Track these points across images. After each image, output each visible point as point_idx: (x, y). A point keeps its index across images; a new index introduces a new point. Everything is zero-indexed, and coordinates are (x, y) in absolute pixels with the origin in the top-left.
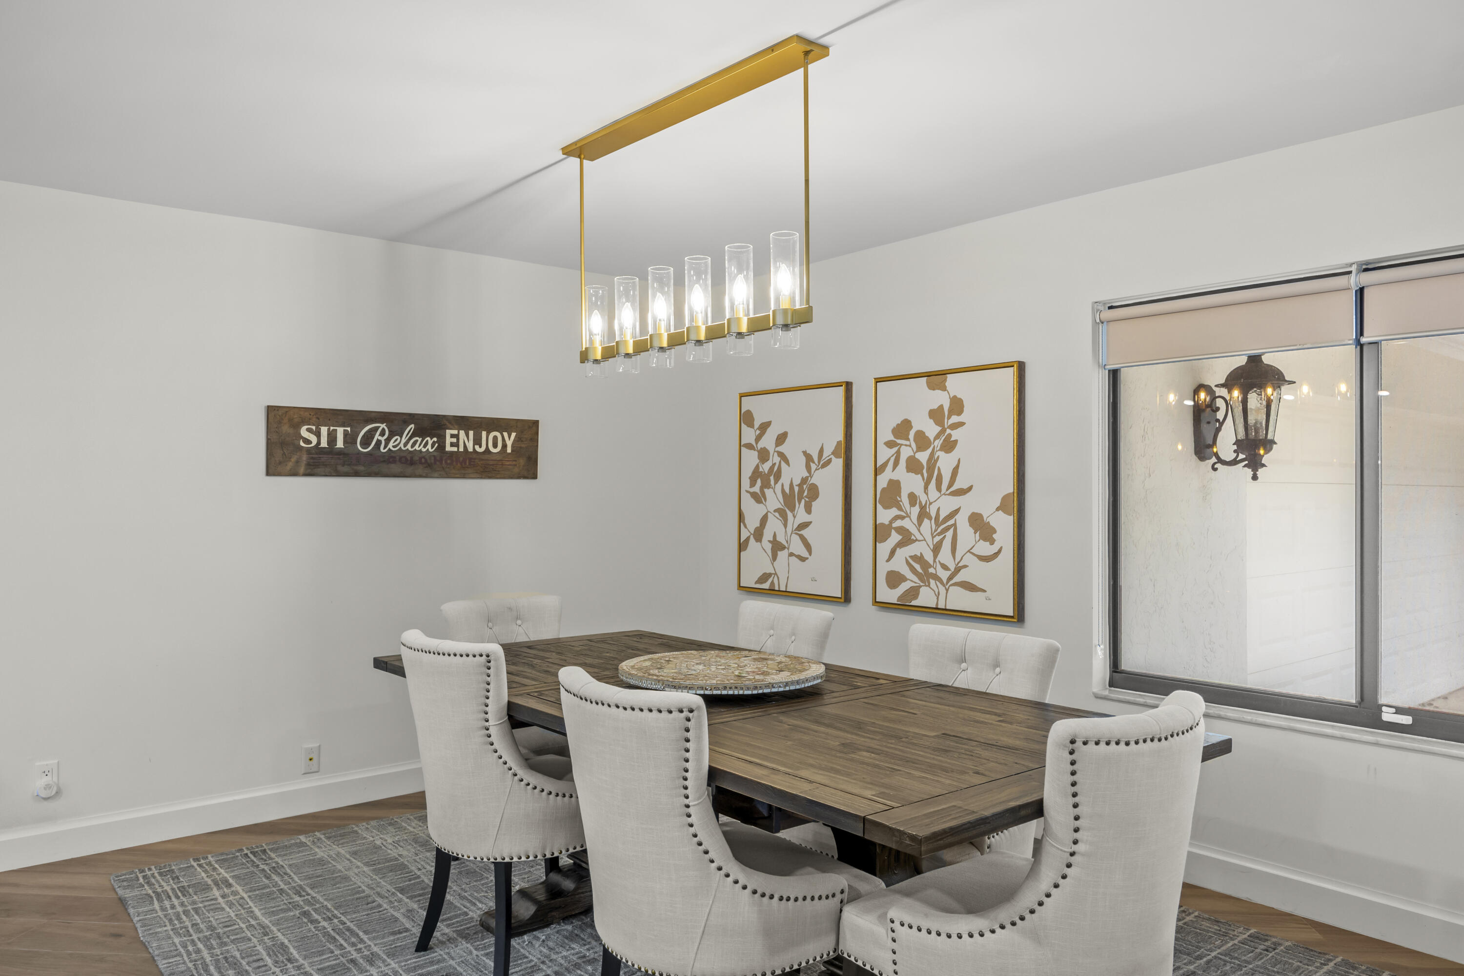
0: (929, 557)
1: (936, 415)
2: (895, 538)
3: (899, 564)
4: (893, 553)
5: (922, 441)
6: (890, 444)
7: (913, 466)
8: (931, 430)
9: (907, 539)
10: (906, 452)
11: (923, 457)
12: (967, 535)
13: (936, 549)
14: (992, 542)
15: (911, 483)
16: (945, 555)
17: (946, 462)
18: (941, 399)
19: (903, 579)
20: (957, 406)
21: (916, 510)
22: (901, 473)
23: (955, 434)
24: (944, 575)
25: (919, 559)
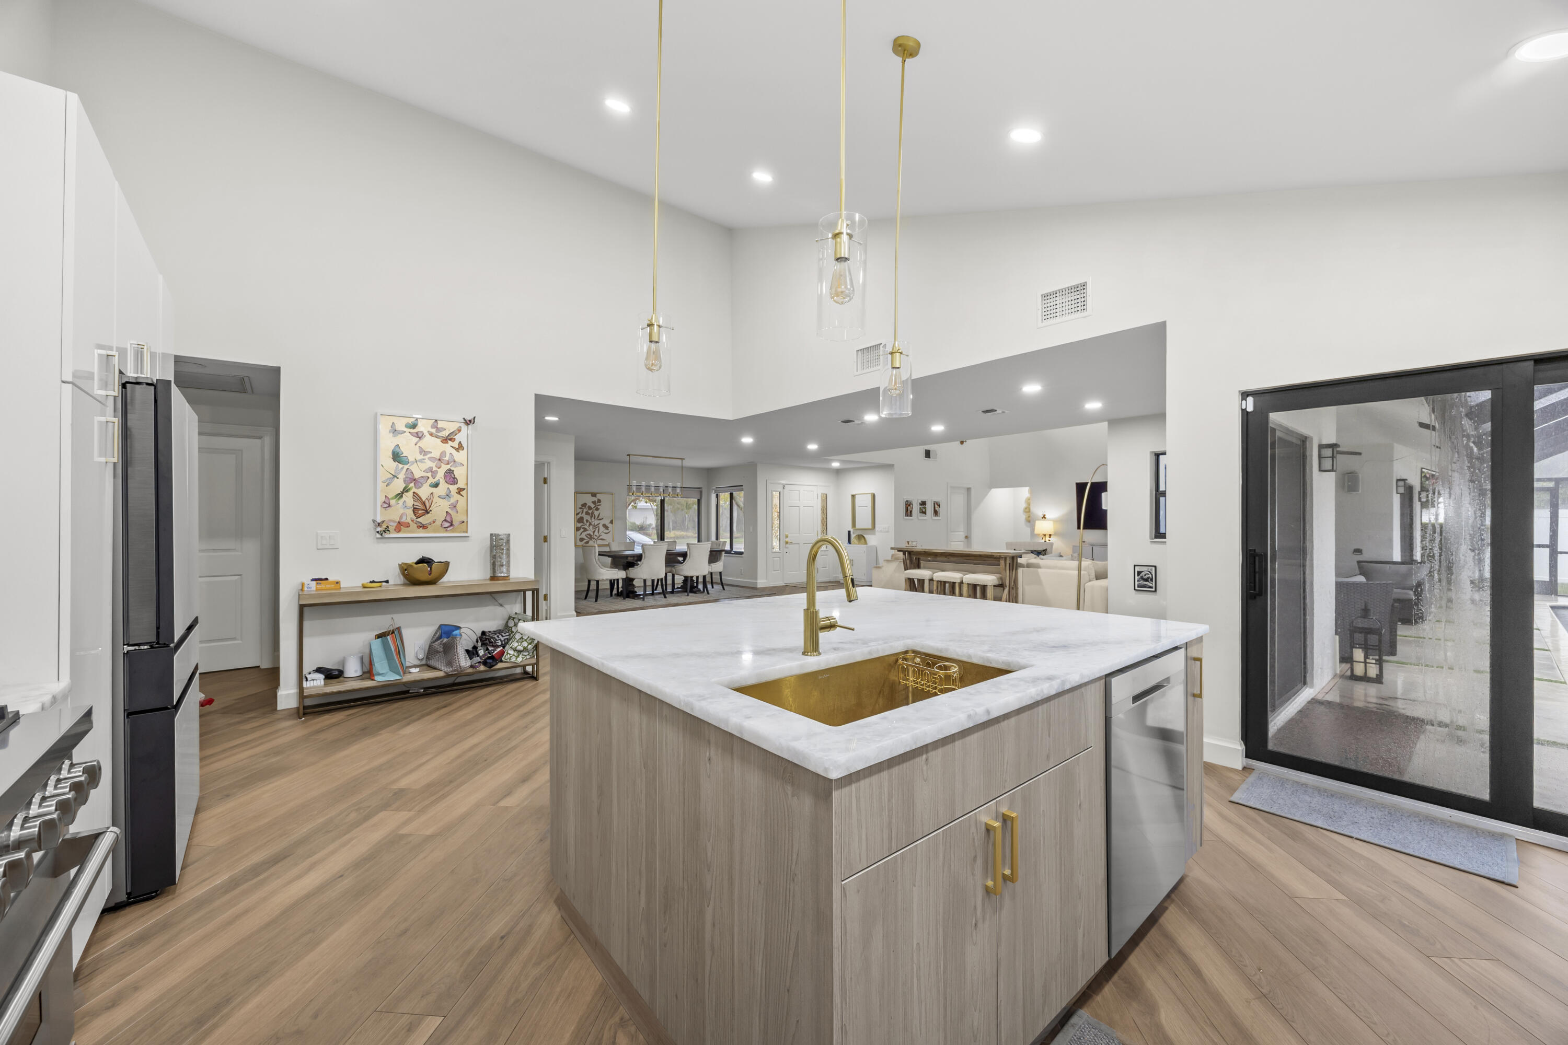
0: (592, 534)
1: (594, 502)
2: (582, 530)
3: (583, 536)
4: (581, 533)
5: (590, 508)
6: (580, 508)
7: (587, 513)
8: (592, 506)
9: (585, 530)
10: (585, 510)
11: (590, 512)
12: (602, 529)
13: (594, 532)
14: (608, 530)
15: (586, 517)
16: (596, 533)
17: (596, 513)
18: (595, 499)
19: (584, 539)
20: (599, 501)
21: (588, 524)
22: (584, 515)
23: (599, 507)
24: (596, 538)
25: (589, 535)
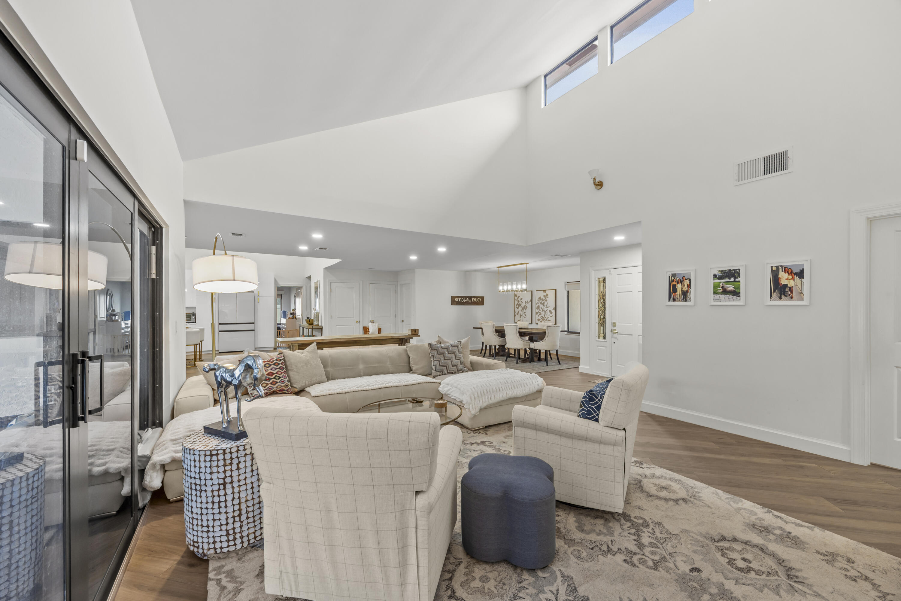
0: (544, 316)
1: (544, 296)
2: (539, 314)
3: (539, 318)
4: (538, 316)
5: (543, 300)
6: (538, 300)
7: (541, 303)
8: (544, 298)
9: (540, 314)
10: (540, 301)
11: (543, 302)
12: (549, 313)
13: (545, 315)
14: (552, 314)
15: (541, 306)
16: (546, 316)
17: (546, 303)
18: (545, 294)
19: (540, 320)
20: (547, 295)
21: (542, 310)
22: (540, 304)
23: (547, 299)
24: (546, 319)
25: (542, 317)
